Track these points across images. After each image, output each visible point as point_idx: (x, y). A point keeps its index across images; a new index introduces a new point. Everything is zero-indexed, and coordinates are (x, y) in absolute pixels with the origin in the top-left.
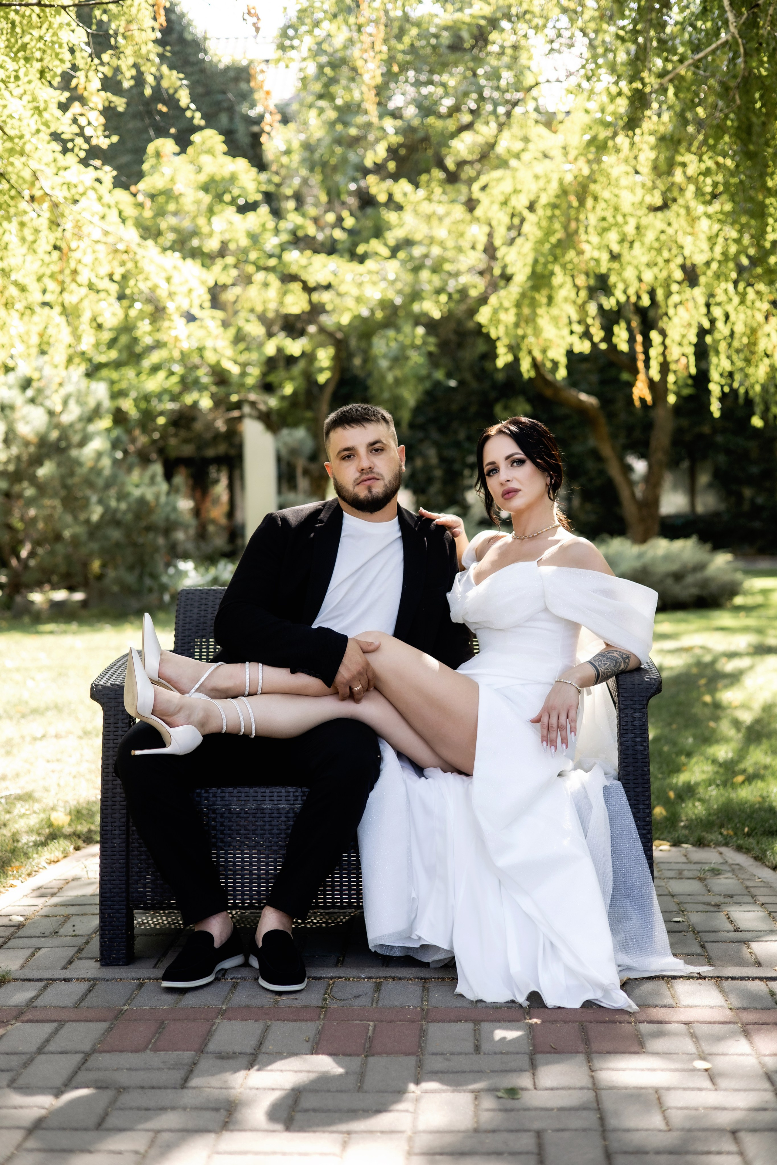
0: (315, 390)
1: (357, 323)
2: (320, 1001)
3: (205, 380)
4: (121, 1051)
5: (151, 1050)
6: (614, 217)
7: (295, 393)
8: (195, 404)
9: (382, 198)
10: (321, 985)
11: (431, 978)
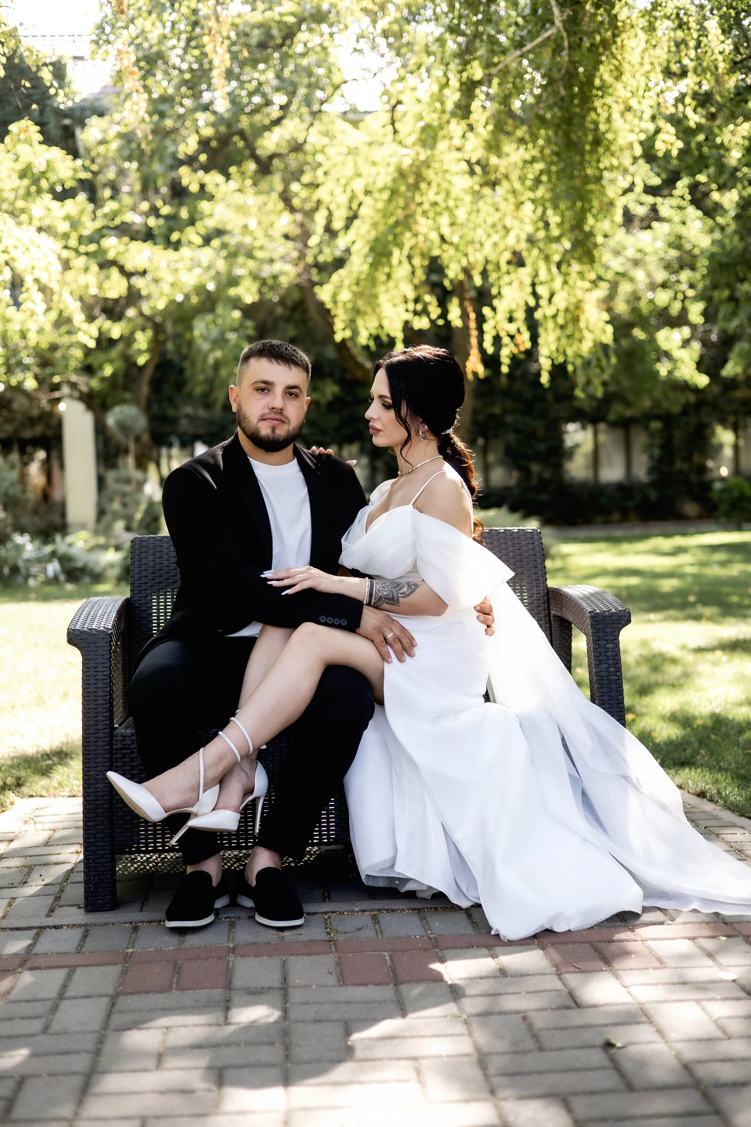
0: (134, 371)
1: (172, 308)
2: (325, 934)
3: (27, 361)
4: (147, 992)
5: (176, 989)
6: (445, 201)
7: (114, 375)
8: (20, 383)
9: (194, 188)
10: (318, 920)
11: (424, 908)
